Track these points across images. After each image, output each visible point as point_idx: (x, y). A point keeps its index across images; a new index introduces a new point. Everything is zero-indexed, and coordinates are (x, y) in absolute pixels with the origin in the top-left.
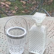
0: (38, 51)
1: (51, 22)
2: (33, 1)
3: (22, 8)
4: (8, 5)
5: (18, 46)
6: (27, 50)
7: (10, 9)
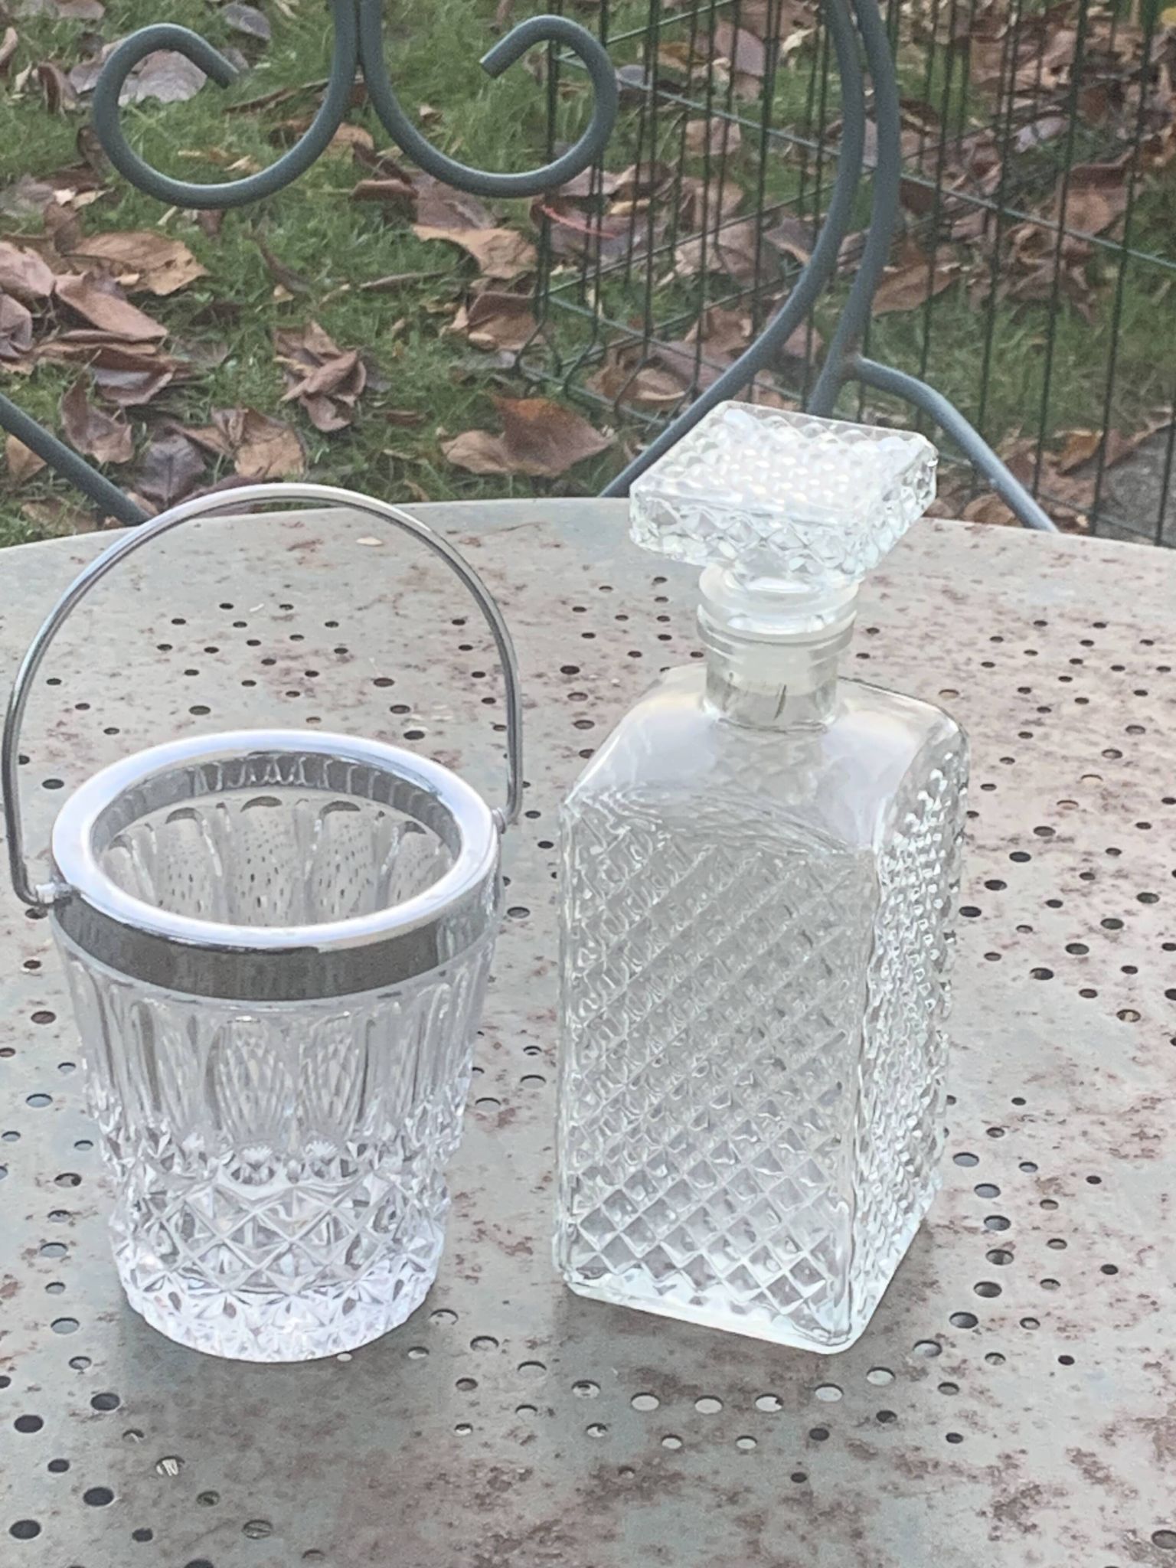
0: (763, 1276)
1: (1055, 654)
2: (684, 224)
3: (443, 369)
4: (142, 299)
5: (320, 1149)
6: (524, 1247)
7: (188, 385)
